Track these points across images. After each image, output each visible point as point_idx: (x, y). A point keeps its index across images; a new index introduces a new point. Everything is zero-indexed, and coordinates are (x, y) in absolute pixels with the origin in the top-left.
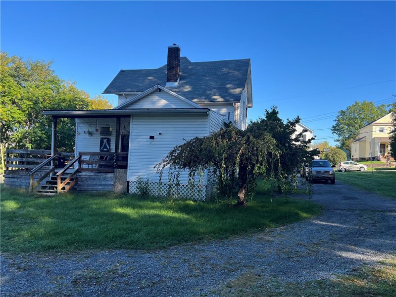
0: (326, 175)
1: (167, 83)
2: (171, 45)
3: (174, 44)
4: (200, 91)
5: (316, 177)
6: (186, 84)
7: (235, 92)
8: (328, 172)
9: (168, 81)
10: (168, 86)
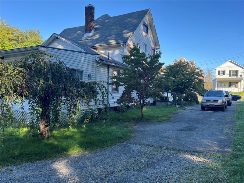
0: (215, 104)
1: (85, 34)
2: (88, 5)
3: (90, 4)
4: (103, 37)
5: (206, 105)
6: (97, 34)
7: (126, 36)
8: (217, 101)
9: (86, 32)
10: (86, 36)
